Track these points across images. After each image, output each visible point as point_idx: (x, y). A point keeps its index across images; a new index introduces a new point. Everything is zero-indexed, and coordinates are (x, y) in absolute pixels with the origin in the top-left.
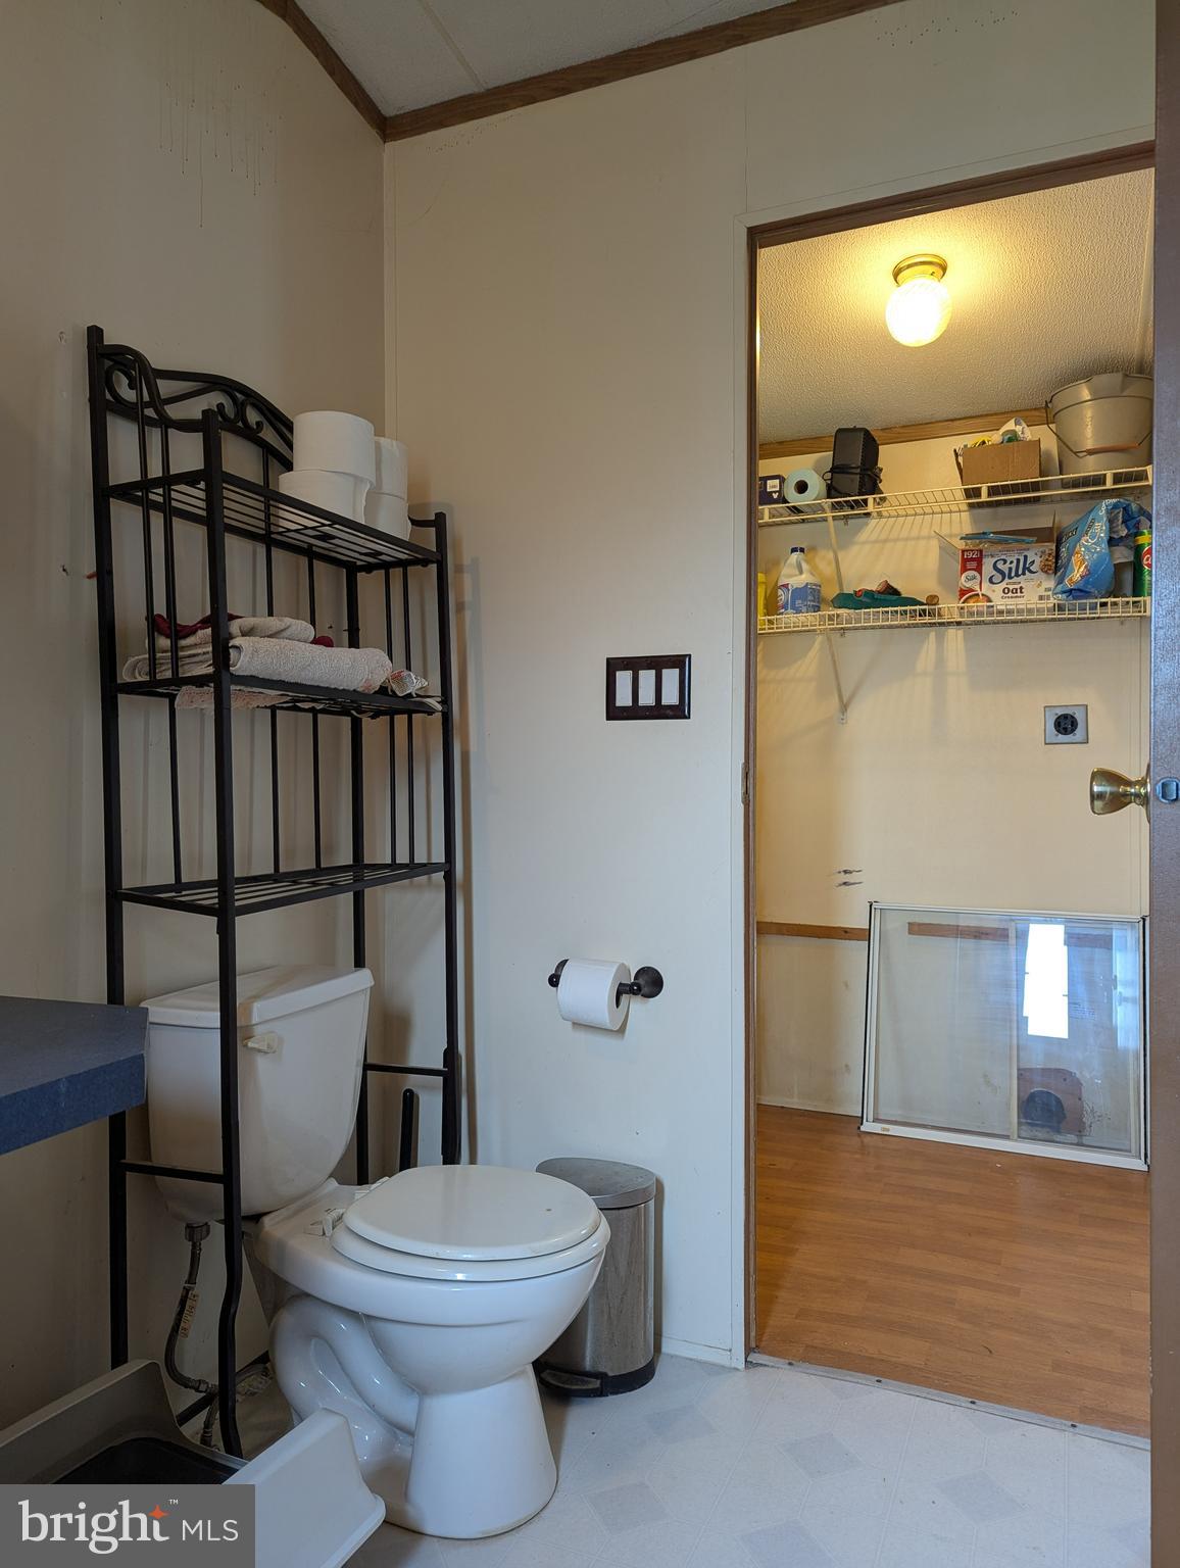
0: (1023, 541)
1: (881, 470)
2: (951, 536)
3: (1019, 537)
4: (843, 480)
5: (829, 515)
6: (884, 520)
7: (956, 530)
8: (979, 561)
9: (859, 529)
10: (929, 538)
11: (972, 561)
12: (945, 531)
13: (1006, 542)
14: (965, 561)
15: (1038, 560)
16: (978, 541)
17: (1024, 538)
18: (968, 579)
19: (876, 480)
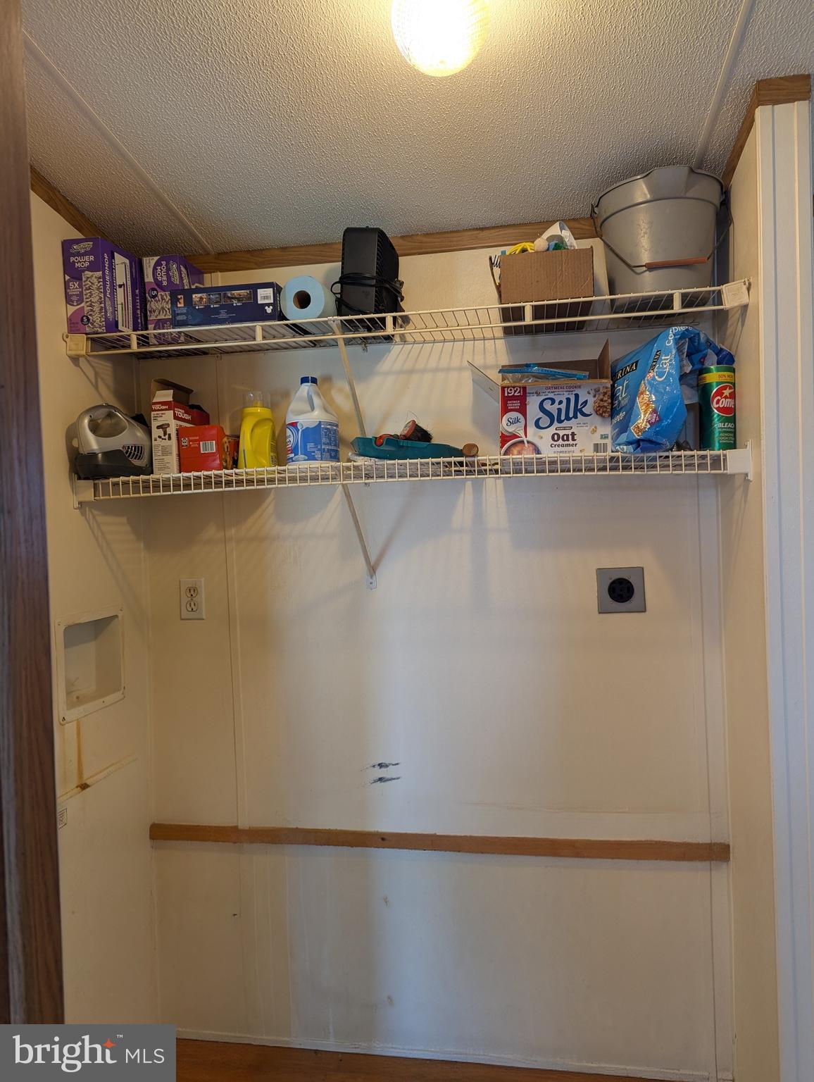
0: (574, 376)
1: (402, 284)
2: (486, 367)
3: (569, 372)
4: (356, 295)
5: (340, 336)
6: (408, 347)
7: (491, 360)
8: (522, 399)
9: (379, 357)
10: (460, 369)
11: (513, 401)
12: (478, 362)
13: (554, 377)
14: (505, 400)
15: (591, 400)
16: (519, 375)
17: (574, 372)
18: (511, 423)
19: (397, 297)
